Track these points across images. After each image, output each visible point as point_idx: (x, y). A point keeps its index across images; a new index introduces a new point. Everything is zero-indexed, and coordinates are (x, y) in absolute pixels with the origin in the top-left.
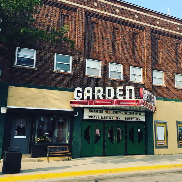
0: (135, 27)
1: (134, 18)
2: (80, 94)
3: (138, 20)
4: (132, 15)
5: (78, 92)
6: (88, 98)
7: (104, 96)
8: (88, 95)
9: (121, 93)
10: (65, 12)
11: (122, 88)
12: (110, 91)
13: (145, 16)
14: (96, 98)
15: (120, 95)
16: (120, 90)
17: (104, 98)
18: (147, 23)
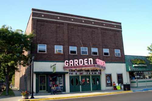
0: (93, 28)
1: (92, 24)
2: (68, 64)
3: (94, 24)
4: (90, 22)
5: (67, 62)
6: (71, 65)
7: (78, 63)
8: (71, 63)
12: (81, 61)
16: (86, 61)
18: (99, 25)
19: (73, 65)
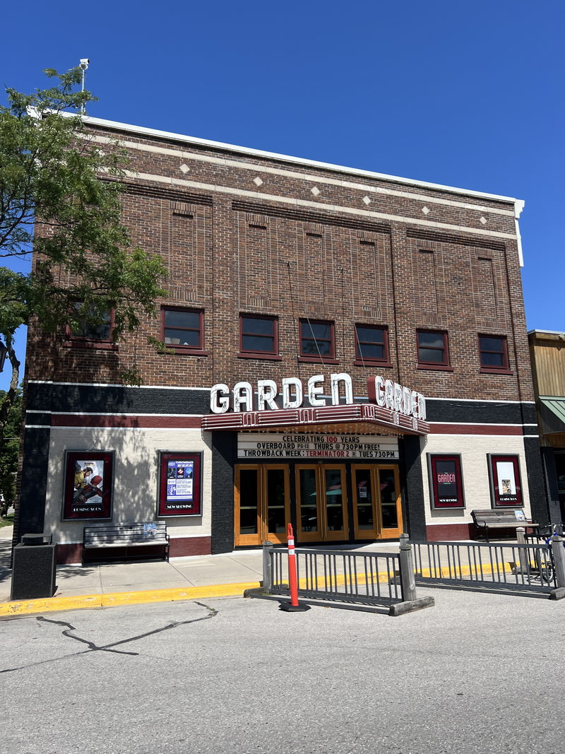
0: (364, 228)
1: (361, 206)
2: (224, 400)
4: (354, 198)
5: (221, 394)
8: (242, 400)
9: (320, 390)
10: (182, 207)
11: (320, 378)
13: (389, 197)
14: (261, 405)
15: (318, 397)
18: (395, 214)
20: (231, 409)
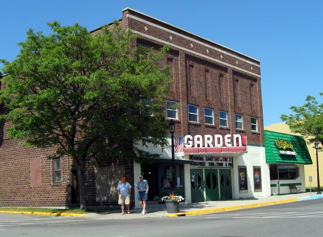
1: (219, 59)
2: (190, 142)
3: (222, 60)
4: (217, 55)
5: (189, 139)
6: (199, 146)
7: (213, 143)
8: (198, 142)
9: (229, 140)
11: (229, 136)
12: (219, 139)
13: (227, 56)
14: (206, 145)
15: (229, 143)
16: (228, 138)
17: (214, 146)
18: (229, 63)
19: (201, 146)
20: (193, 146)
